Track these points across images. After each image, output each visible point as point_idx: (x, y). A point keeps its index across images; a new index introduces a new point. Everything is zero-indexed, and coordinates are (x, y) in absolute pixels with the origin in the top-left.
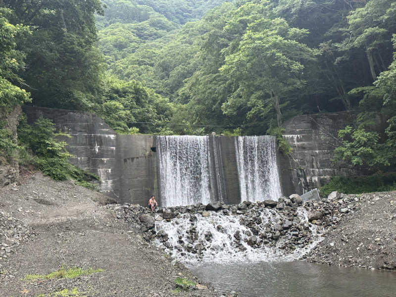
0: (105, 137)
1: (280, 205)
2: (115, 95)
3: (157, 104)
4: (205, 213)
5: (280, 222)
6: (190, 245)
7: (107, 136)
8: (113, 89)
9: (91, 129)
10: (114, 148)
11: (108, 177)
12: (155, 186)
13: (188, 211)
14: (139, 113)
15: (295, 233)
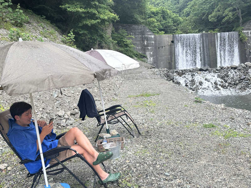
0: (149, 37)
1: (240, 68)
2: (152, 15)
3: (173, 18)
4: (199, 72)
5: (239, 76)
6: (191, 87)
7: (150, 36)
8: (151, 12)
9: (143, 33)
10: (154, 42)
11: (151, 56)
12: (173, 60)
13: (190, 71)
14: (164, 24)
15: (247, 82)
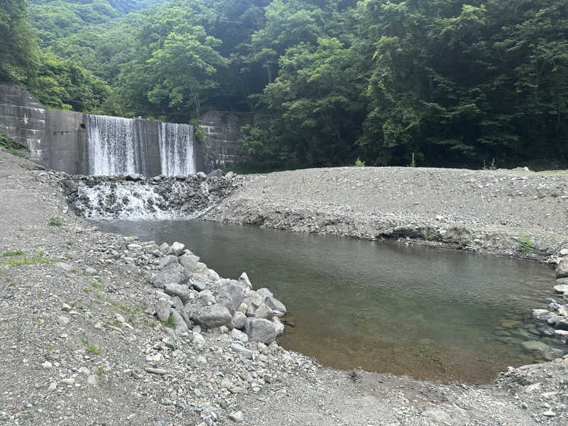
0: (34, 111)
1: (189, 180)
2: (49, 72)
3: (93, 85)
4: (125, 182)
5: (186, 192)
6: (109, 207)
7: (36, 109)
8: (47, 65)
9: (19, 101)
10: (44, 121)
11: (37, 147)
12: (84, 157)
13: (110, 180)
14: (75, 91)
15: (196, 200)
